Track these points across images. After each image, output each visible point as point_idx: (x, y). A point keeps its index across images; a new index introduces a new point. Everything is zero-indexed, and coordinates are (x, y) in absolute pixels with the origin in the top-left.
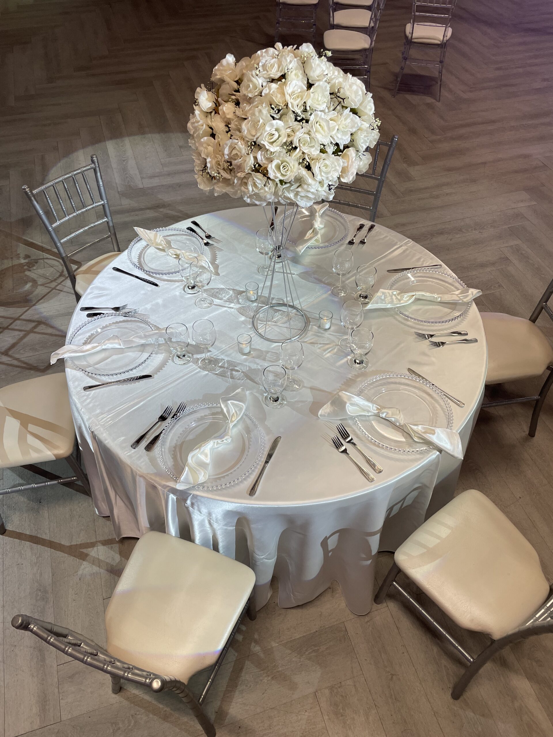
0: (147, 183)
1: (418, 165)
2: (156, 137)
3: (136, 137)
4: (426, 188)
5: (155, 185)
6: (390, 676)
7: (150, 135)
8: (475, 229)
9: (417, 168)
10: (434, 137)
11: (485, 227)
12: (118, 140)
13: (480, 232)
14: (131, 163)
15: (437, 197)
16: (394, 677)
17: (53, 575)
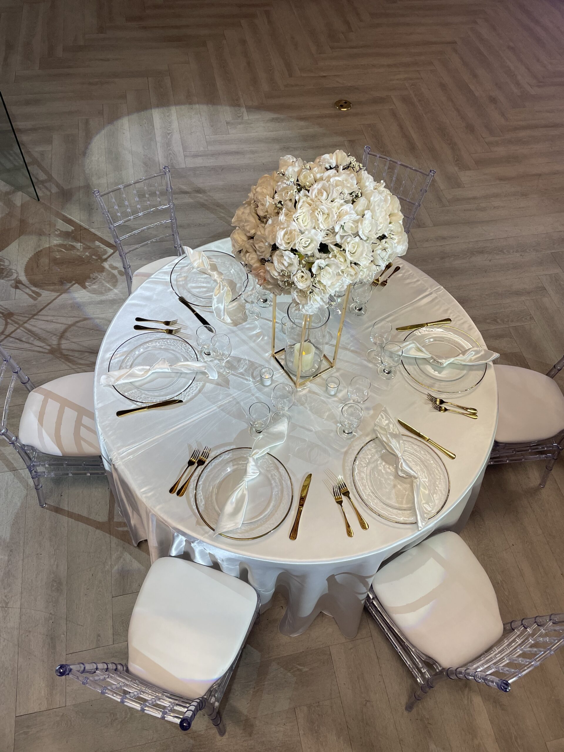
0: (191, 163)
1: (470, 170)
2: (204, 108)
3: (183, 107)
4: (475, 198)
5: (198, 165)
6: (365, 703)
7: (197, 106)
8: (517, 251)
9: (468, 173)
10: (492, 139)
11: (528, 251)
12: (165, 108)
13: (521, 255)
14: (176, 137)
15: (484, 209)
16: (368, 704)
17: (68, 568)
